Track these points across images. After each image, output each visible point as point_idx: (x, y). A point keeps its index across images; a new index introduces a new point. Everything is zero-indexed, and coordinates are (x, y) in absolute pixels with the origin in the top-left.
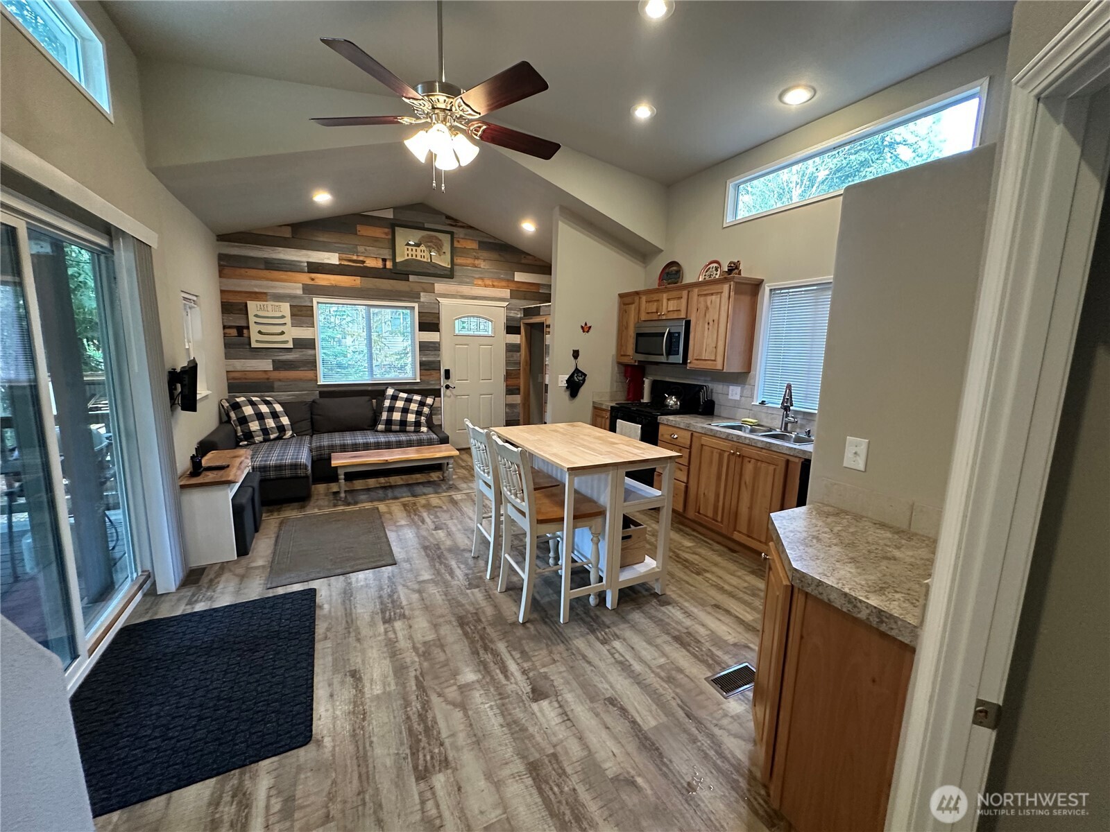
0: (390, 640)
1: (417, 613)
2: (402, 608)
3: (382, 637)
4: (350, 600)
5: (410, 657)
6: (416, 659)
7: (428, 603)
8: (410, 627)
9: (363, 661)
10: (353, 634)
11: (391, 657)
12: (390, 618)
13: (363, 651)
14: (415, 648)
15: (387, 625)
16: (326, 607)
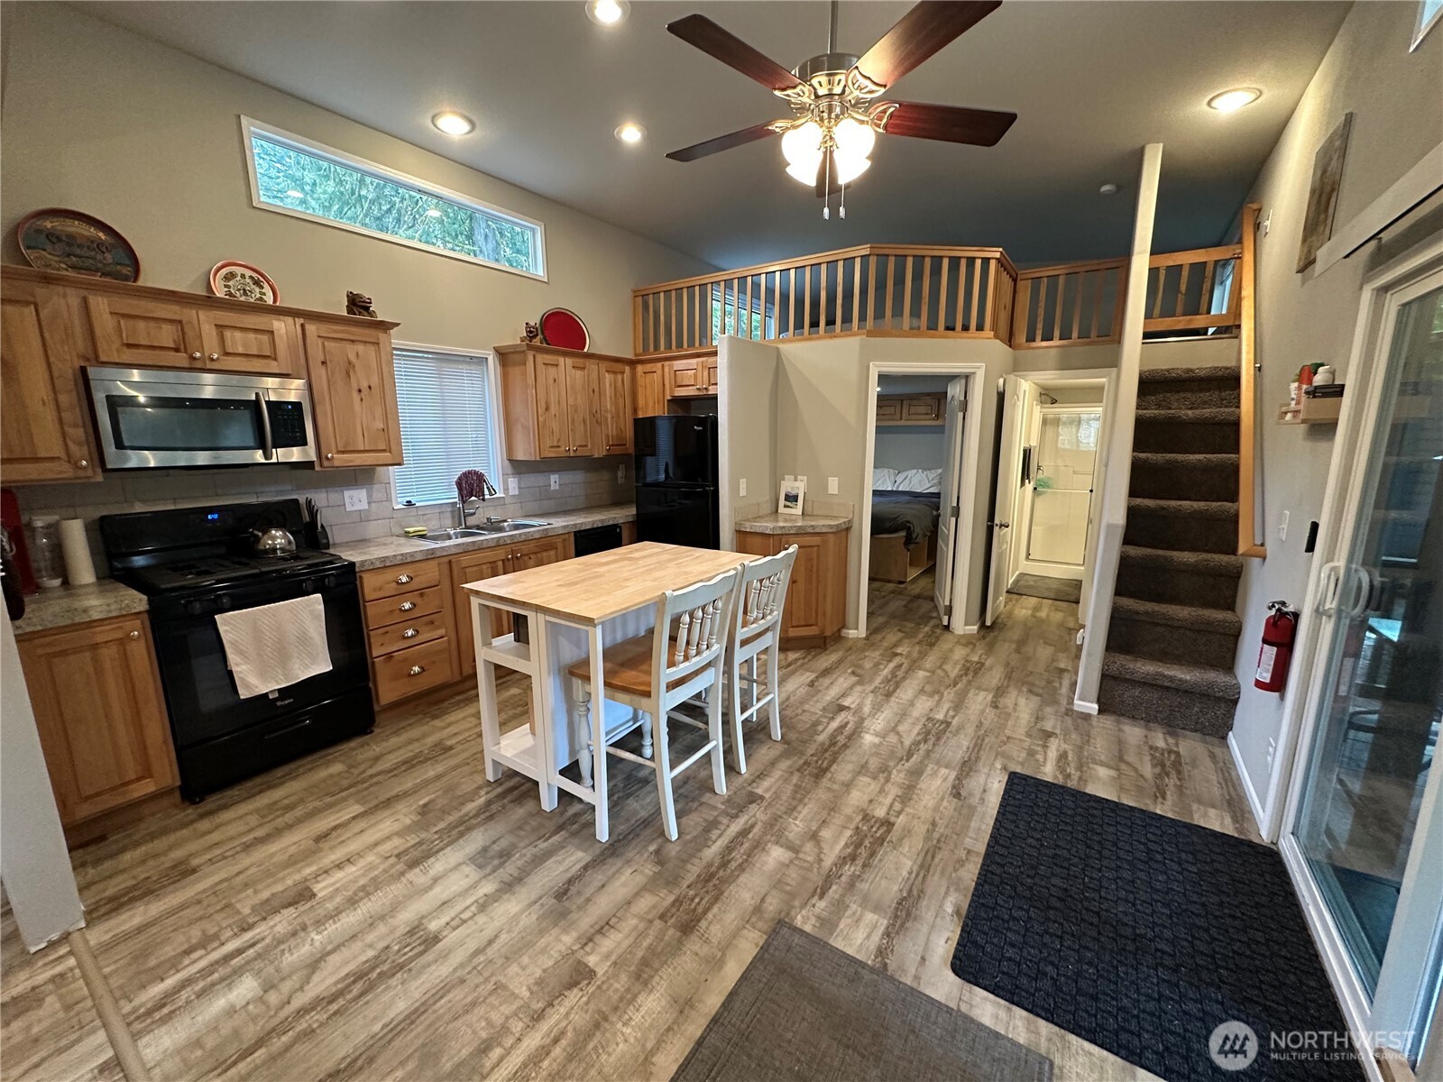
0: (902, 802)
1: (848, 811)
2: (858, 828)
3: (907, 809)
4: (910, 891)
5: (898, 776)
6: (894, 771)
7: (825, 812)
8: (871, 801)
9: (942, 799)
10: (936, 835)
11: (915, 787)
12: (882, 825)
13: (936, 809)
14: (887, 780)
15: (892, 819)
16: (949, 908)
